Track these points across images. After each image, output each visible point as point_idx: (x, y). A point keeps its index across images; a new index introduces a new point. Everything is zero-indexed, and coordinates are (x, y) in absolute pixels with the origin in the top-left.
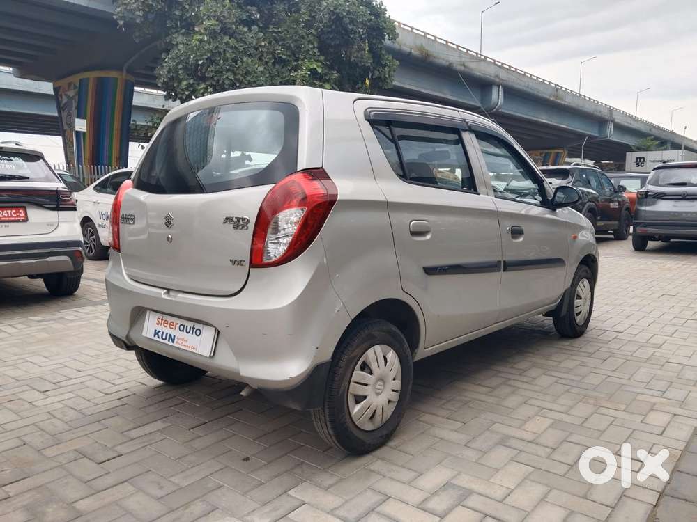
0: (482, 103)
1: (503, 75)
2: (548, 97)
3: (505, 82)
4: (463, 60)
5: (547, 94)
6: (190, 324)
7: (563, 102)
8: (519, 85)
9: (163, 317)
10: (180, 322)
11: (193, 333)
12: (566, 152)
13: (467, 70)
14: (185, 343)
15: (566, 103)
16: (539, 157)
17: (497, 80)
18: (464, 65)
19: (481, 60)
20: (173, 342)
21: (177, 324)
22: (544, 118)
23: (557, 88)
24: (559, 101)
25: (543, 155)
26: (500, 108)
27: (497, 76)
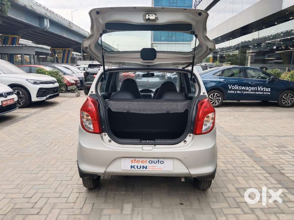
0: (40, 26)
1: (49, 14)
2: (67, 26)
3: (50, 17)
4: (31, 4)
5: (66, 24)
6: (155, 160)
7: (72, 29)
8: (56, 19)
9: (135, 159)
10: (148, 160)
11: (158, 163)
12: (73, 50)
13: (33, 9)
14: (154, 168)
15: (74, 30)
16: (61, 51)
17: (46, 16)
18: (31, 7)
19: (38, 6)
20: (147, 169)
21: (146, 161)
22: (65, 35)
23: (70, 23)
24: (71, 28)
25: (63, 50)
26: (48, 29)
27: (46, 14)
